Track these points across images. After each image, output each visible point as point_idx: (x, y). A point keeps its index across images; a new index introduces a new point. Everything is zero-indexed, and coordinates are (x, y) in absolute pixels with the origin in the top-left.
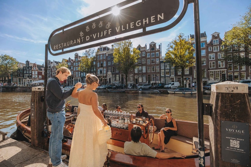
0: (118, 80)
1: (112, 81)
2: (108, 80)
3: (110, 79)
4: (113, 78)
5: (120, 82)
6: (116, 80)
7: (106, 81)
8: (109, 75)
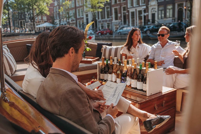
0: (171, 16)
1: (158, 18)
2: (150, 18)
3: (153, 15)
4: (160, 12)
5: (175, 20)
6: (165, 16)
7: (147, 19)
8: (152, 7)
